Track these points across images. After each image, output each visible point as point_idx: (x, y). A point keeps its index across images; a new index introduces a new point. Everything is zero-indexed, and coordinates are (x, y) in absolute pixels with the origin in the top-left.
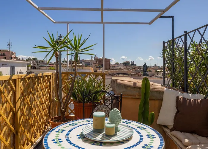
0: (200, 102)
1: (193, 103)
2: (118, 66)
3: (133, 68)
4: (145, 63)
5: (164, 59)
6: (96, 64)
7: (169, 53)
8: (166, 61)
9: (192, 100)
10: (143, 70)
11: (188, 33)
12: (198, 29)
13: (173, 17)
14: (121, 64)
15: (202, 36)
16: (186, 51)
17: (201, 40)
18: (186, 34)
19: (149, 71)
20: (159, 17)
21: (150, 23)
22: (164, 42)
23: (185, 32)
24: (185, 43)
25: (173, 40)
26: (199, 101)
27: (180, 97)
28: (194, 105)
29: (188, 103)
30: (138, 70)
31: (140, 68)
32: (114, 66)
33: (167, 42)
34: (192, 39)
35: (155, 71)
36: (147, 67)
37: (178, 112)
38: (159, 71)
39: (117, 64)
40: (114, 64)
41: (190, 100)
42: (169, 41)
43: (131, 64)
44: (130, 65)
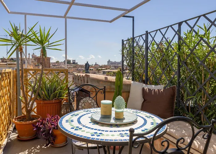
0: (163, 92)
1: (157, 92)
2: (58, 64)
3: (74, 67)
4: (87, 62)
5: (123, 56)
6: (34, 63)
7: (128, 51)
8: (125, 58)
9: (156, 90)
10: (86, 68)
11: (149, 33)
12: (159, 30)
13: (133, 17)
14: (62, 63)
15: (164, 36)
16: (147, 48)
17: (162, 39)
18: (147, 33)
19: (91, 69)
20: (123, 17)
21: (111, 22)
22: (123, 40)
23: (147, 32)
24: (146, 41)
25: (133, 38)
26: (162, 90)
27: (145, 89)
28: (158, 94)
29: (153, 93)
30: (80, 68)
31: (81, 66)
32: (54, 64)
33: (127, 40)
34: (153, 38)
35: (96, 69)
36: (89, 66)
37: (145, 101)
38: (99, 70)
39: (57, 62)
40: (54, 63)
41: (155, 90)
42: (128, 40)
43: (72, 62)
44: (71, 64)
